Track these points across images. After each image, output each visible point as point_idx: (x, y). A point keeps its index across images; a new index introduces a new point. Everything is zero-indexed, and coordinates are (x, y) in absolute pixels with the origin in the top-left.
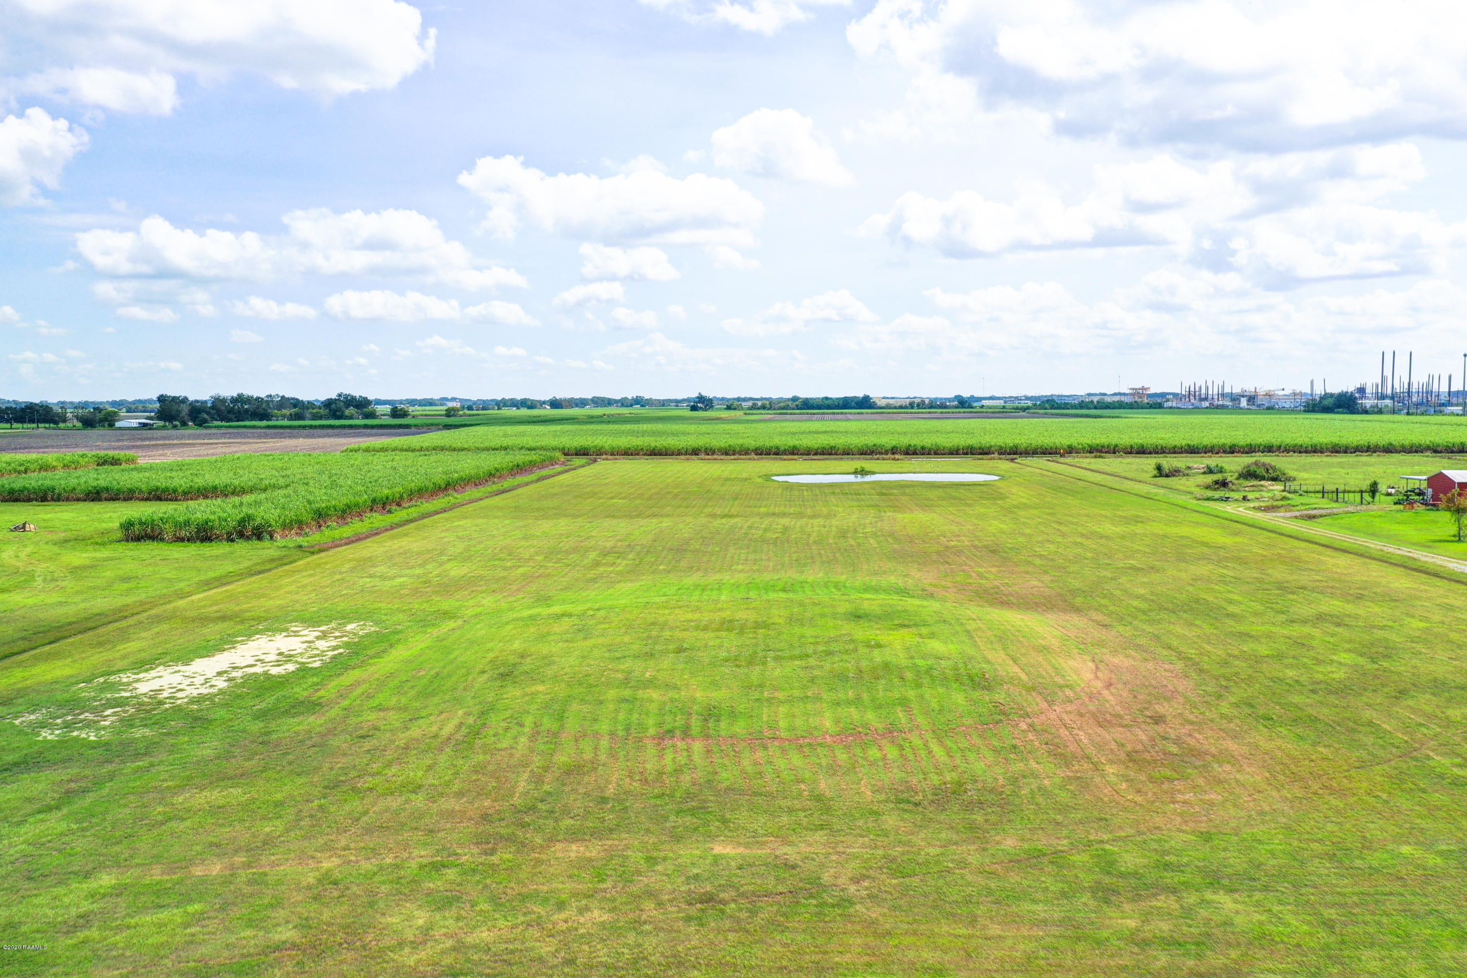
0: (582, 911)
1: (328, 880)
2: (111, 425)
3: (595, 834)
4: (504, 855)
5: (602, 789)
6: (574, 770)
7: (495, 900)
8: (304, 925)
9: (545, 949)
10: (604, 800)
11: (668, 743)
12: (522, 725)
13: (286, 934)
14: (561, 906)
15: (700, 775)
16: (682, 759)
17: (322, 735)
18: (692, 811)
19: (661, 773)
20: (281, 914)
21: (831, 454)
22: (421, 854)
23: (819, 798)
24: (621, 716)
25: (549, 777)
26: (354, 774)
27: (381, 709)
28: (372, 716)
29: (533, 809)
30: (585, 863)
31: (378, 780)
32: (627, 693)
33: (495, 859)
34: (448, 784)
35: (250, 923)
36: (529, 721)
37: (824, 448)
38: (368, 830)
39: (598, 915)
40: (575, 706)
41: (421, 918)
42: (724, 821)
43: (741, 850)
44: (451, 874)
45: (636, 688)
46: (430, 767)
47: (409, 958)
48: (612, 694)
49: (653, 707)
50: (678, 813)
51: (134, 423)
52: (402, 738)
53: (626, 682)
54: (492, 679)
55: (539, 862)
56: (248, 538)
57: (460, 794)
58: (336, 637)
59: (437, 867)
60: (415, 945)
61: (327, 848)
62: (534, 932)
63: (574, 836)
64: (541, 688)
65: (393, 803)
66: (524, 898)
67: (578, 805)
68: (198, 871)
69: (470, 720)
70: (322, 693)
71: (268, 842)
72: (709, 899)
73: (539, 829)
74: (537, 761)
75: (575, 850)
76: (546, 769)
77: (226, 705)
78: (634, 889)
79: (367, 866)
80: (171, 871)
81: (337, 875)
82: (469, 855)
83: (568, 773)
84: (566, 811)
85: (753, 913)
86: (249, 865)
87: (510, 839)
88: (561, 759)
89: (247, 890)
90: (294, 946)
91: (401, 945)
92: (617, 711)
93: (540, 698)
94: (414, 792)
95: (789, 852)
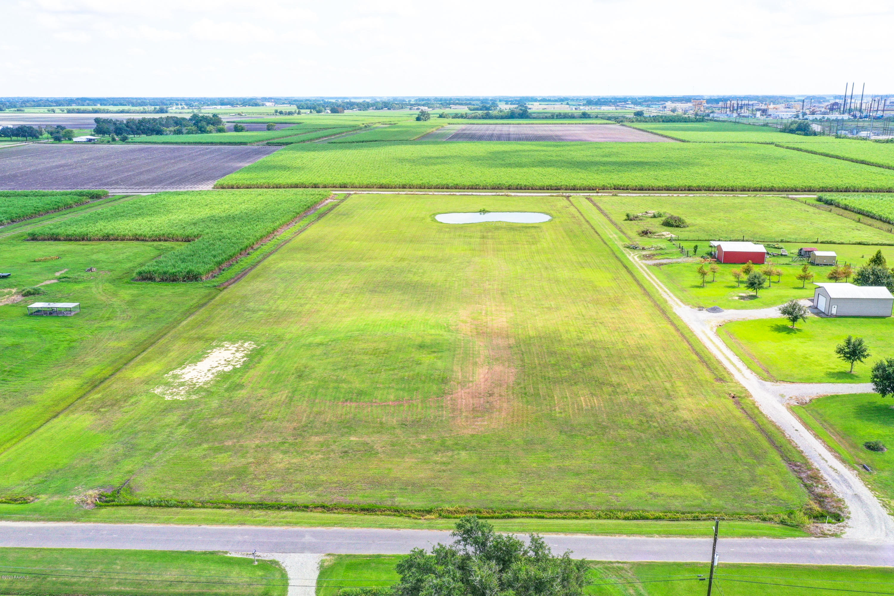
0: (317, 455)
1: (257, 446)
2: (70, 139)
3: (322, 434)
4: (299, 440)
5: (325, 420)
6: (319, 413)
7: (297, 452)
8: (255, 458)
9: (308, 464)
10: (325, 423)
11: (345, 404)
12: (304, 397)
13: (251, 460)
14: (312, 454)
15: (352, 415)
16: (348, 410)
17: (247, 399)
18: (348, 427)
19: (342, 415)
20: (248, 455)
21: (476, 189)
22: (279, 440)
23: (381, 423)
24: (334, 394)
25: (311, 416)
26: (258, 414)
27: (263, 388)
28: (261, 391)
29: (307, 426)
30: (318, 442)
31: (265, 416)
32: (336, 385)
33: (297, 441)
34: (284, 418)
35: (243, 457)
36: (307, 395)
37: (473, 185)
38: (265, 432)
39: (320, 456)
40: (320, 390)
41: (281, 456)
42: (355, 430)
43: (357, 439)
44: (287, 445)
45: (339, 383)
46: (279, 412)
47: (279, 466)
48: (332, 385)
49: (343, 390)
50: (344, 427)
51: (84, 138)
52: (271, 401)
53: (336, 381)
54: (296, 378)
55: (308, 442)
56: (192, 280)
57: (288, 421)
58: (242, 351)
59: (284, 443)
60: (280, 463)
61: (256, 437)
62: (306, 460)
63: (317, 434)
64: (310, 382)
65: (270, 424)
66: (304, 451)
67: (318, 424)
68: (226, 444)
69: (290, 395)
70: (243, 380)
71: (241, 436)
72: (346, 452)
73: (308, 433)
74: (309, 410)
75: (317, 439)
76: (311, 413)
77: (215, 386)
78: (329, 450)
79: (267, 443)
80: (220, 443)
81: (259, 445)
82: (291, 440)
83: (317, 414)
84: (315, 427)
85: (355, 456)
86: (238, 442)
87: (301, 435)
88: (315, 410)
89: (240, 449)
90: (254, 463)
91: (277, 463)
92: (333, 392)
93: (311, 386)
94: (275, 420)
95: (368, 440)
